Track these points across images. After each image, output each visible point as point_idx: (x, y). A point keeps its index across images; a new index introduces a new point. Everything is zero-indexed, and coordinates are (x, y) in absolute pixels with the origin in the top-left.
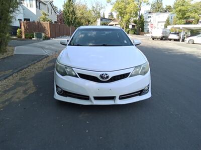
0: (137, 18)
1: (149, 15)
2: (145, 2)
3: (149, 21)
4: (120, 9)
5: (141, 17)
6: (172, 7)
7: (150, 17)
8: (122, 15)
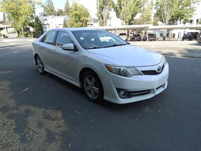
0: (34, 21)
1: (45, 18)
2: (39, 4)
3: (46, 23)
4: (12, 9)
5: (37, 19)
6: (63, 11)
7: (46, 19)
8: (16, 17)
